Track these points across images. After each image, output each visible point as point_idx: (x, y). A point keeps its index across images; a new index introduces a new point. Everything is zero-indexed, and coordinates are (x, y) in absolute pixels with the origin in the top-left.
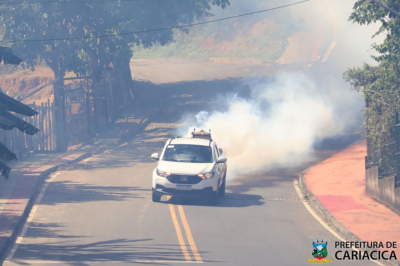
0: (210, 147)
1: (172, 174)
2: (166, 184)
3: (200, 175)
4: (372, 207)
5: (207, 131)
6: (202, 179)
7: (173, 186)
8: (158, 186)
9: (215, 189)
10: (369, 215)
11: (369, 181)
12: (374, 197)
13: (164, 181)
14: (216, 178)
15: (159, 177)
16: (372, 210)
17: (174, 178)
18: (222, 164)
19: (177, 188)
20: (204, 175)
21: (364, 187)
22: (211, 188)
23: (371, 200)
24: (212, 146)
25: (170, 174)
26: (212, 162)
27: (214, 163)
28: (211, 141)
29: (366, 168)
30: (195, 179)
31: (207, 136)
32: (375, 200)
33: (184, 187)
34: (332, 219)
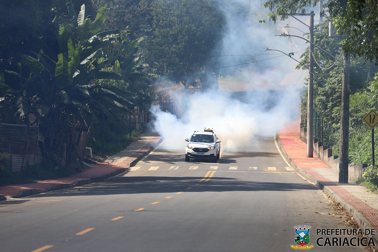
0: (213, 135)
1: (195, 148)
2: (192, 152)
3: (208, 148)
4: (300, 143)
5: (211, 129)
6: (209, 150)
7: (196, 153)
8: (188, 153)
9: (215, 155)
10: (298, 147)
11: (301, 133)
12: (303, 140)
13: (191, 151)
14: (216, 149)
15: (189, 149)
16: (300, 145)
17: (196, 150)
18: (219, 143)
19: (197, 154)
20: (210, 148)
21: (300, 136)
22: (214, 154)
23: (301, 141)
24: (214, 135)
25: (194, 148)
26: (214, 142)
27: (215, 143)
28: (213, 133)
29: (301, 128)
30: (206, 150)
31: (212, 131)
32: (303, 141)
33: (200, 154)
34: (282, 148)
